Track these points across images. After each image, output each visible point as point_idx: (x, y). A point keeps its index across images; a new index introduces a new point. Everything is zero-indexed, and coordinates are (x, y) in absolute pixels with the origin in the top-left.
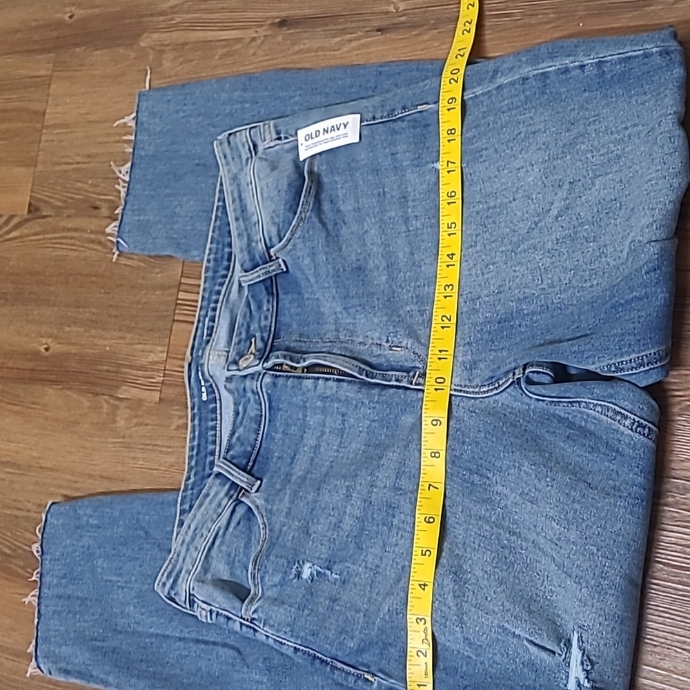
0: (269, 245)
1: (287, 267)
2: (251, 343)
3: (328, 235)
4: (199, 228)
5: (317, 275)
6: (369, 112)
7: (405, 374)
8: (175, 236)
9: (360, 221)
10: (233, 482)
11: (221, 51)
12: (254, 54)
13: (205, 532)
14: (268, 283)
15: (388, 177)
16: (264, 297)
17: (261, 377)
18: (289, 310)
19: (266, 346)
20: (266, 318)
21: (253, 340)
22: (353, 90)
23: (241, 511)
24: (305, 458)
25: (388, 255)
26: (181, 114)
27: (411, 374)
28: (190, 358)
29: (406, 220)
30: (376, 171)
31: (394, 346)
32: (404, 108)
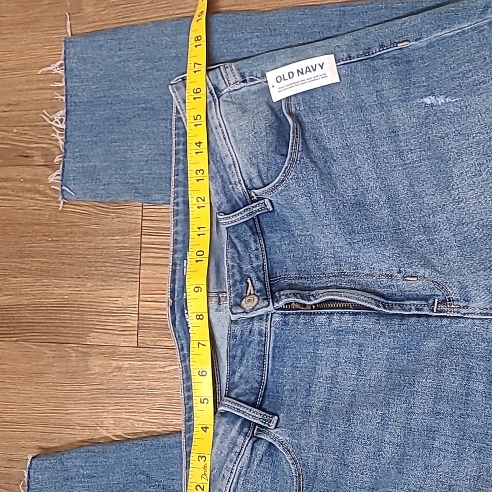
0: (249, 186)
1: (273, 207)
2: (248, 283)
3: (321, 174)
4: (158, 171)
5: (315, 213)
6: (342, 51)
7: (423, 303)
8: (131, 181)
9: (351, 158)
10: (245, 419)
14: (251, 223)
15: (373, 113)
16: (248, 236)
17: (269, 317)
18: (279, 247)
19: (265, 285)
20: (257, 258)
21: (249, 281)
22: (315, 30)
23: (261, 449)
24: (322, 390)
25: (385, 189)
26: (117, 60)
27: (431, 302)
28: (171, 301)
29: (401, 154)
30: (361, 108)
31: (408, 276)
32: (382, 46)
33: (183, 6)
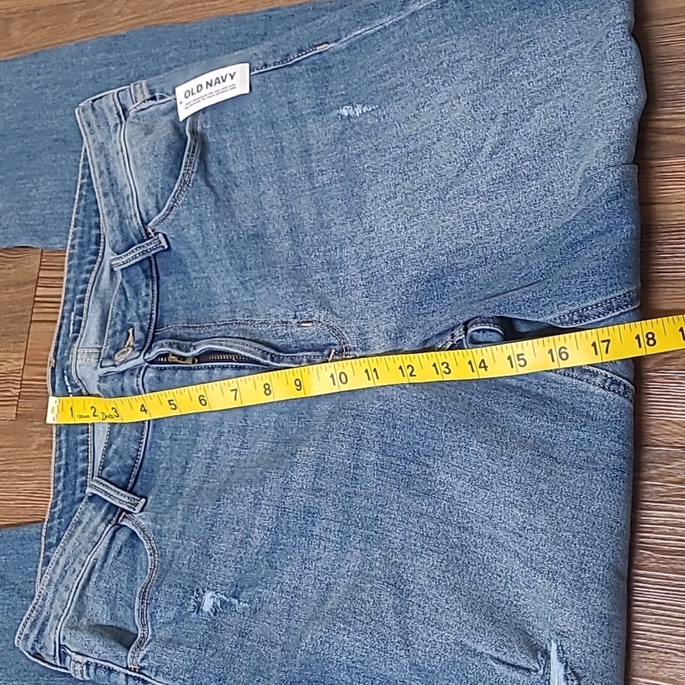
0: (145, 219)
1: (168, 243)
2: (129, 334)
3: (218, 199)
4: (60, 211)
5: (206, 246)
6: (259, 59)
7: (318, 354)
8: (31, 223)
9: (256, 181)
10: (112, 504)
11: (79, 14)
12: (119, 13)
13: (77, 566)
14: (146, 264)
15: (285, 130)
16: (141, 281)
17: (142, 372)
18: (172, 293)
19: (147, 336)
20: (145, 304)
21: (130, 331)
22: (239, 39)
23: (122, 537)
24: (199, 467)
25: (290, 217)
26: (35, 86)
27: (326, 353)
28: (54, 361)
29: (310, 176)
30: (272, 124)
31: (304, 322)
32: (300, 51)
33: (111, 23)
